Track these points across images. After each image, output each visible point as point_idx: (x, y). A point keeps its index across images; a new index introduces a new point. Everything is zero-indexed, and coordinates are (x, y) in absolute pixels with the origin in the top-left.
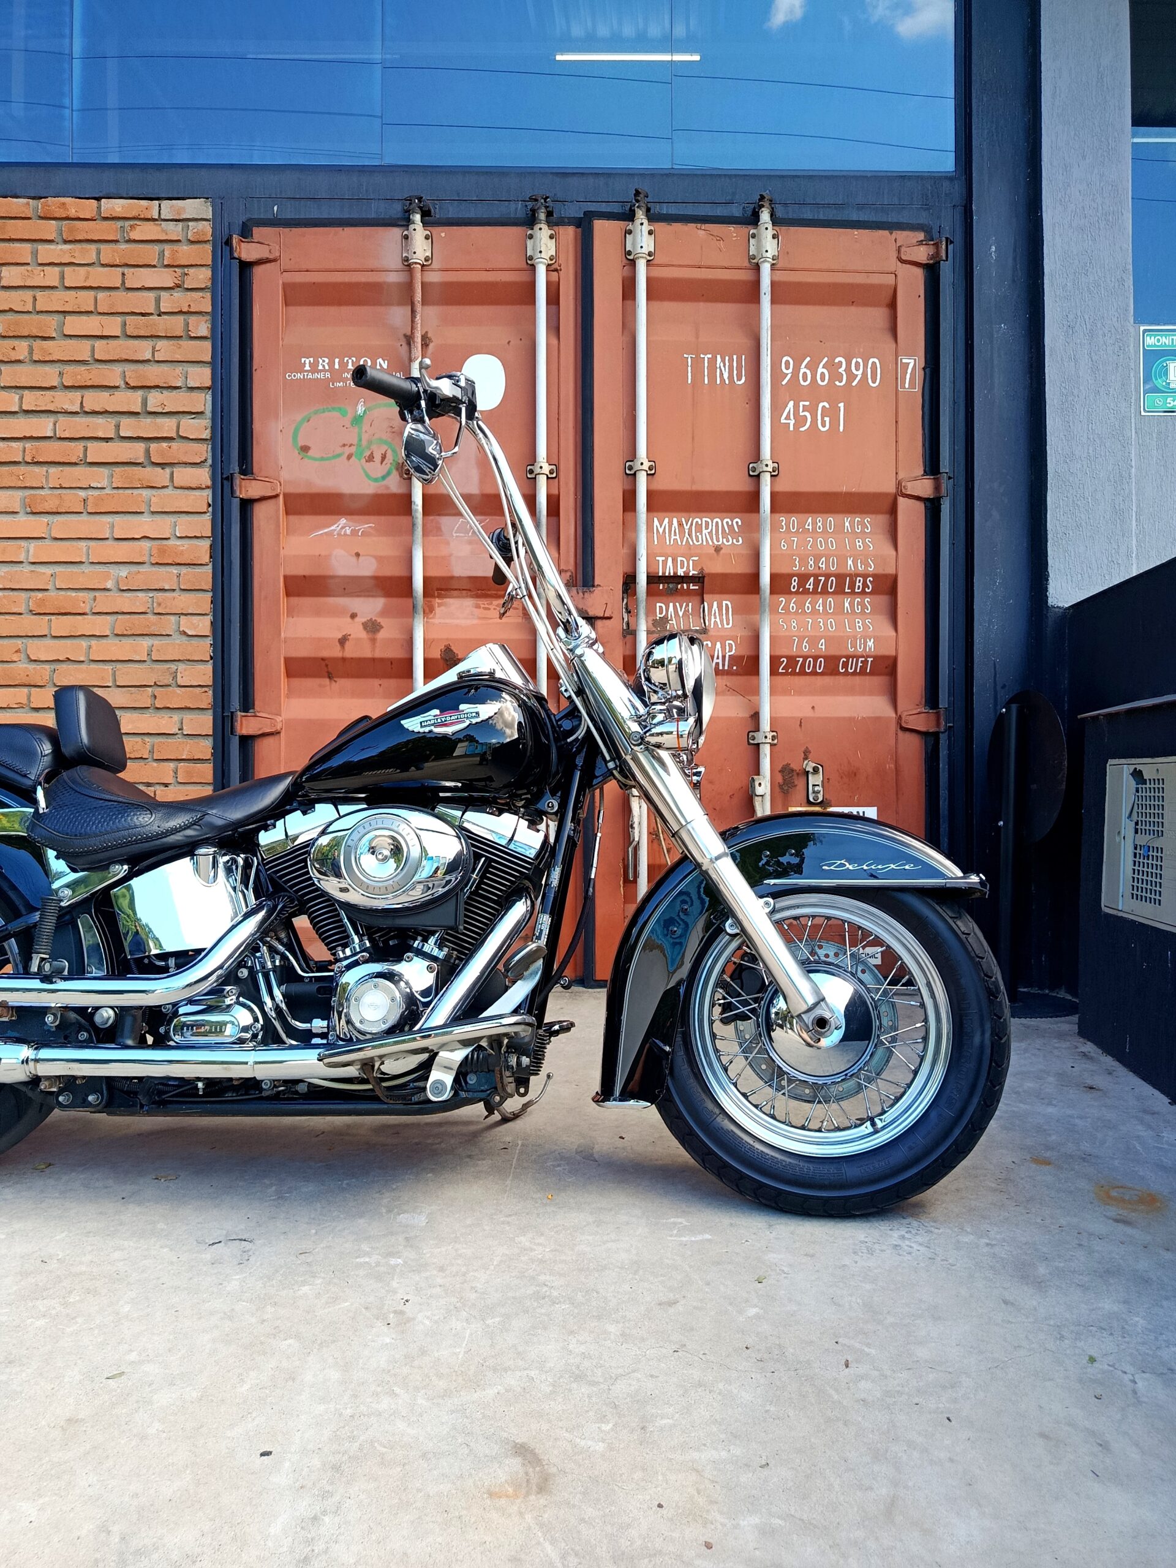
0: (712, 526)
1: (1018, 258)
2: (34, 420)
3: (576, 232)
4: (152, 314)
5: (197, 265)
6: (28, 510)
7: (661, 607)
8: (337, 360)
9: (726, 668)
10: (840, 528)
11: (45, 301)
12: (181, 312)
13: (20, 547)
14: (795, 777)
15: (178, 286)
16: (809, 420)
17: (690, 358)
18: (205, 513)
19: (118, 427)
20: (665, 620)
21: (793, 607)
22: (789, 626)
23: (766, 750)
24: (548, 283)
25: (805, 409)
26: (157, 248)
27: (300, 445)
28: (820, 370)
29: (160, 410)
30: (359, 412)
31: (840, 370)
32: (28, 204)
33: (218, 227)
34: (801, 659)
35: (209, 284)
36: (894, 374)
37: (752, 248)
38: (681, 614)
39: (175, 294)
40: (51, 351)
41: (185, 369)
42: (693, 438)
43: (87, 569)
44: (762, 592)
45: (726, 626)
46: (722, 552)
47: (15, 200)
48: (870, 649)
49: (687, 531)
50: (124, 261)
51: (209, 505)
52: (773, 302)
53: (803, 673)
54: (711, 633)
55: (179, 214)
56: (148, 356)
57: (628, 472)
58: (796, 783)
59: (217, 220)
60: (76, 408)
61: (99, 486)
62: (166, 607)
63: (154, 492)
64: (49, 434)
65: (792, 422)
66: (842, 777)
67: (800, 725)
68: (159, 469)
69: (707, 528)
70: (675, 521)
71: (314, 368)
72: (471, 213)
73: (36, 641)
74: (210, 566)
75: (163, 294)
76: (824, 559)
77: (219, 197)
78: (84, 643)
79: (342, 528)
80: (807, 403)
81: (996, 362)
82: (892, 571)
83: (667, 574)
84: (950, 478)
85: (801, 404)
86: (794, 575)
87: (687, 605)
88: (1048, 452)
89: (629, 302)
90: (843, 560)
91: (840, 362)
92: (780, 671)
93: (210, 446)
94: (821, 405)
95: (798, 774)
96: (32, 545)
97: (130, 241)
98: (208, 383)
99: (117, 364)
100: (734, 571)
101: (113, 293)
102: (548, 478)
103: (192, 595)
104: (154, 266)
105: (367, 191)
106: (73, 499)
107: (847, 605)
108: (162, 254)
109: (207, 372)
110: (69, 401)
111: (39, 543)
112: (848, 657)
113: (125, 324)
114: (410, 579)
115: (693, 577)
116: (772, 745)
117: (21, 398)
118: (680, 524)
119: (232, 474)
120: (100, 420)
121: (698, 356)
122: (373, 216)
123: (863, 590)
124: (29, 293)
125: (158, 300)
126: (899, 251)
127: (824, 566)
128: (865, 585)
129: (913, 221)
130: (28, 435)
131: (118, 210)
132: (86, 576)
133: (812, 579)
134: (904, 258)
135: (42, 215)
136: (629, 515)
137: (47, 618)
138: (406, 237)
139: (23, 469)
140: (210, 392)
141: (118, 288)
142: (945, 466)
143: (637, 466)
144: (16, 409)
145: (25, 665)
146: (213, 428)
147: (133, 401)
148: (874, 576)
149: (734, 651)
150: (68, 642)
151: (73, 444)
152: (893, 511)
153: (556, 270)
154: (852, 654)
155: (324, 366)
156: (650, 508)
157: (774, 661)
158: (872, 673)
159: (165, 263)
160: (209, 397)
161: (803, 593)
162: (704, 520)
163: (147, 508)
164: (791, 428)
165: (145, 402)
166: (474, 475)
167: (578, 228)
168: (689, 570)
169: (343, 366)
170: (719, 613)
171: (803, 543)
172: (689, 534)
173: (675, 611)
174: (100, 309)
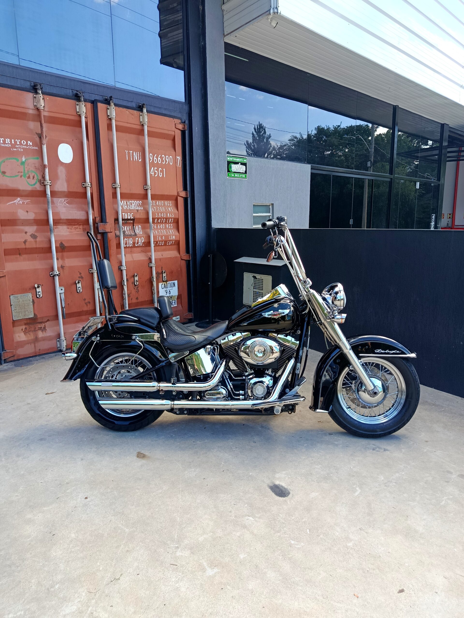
0: (135, 203)
1: (202, 132)
8: (13, 140)
9: (141, 245)
10: (165, 204)
16: (157, 173)
17: (127, 151)
22: (155, 233)
25: (156, 170)
27: (2, 171)
28: (159, 159)
30: (23, 160)
31: (163, 159)
34: (159, 242)
36: (175, 161)
37: (141, 119)
38: (128, 229)
42: (129, 178)
44: (150, 223)
45: (140, 233)
46: (139, 211)
48: (174, 238)
53: (159, 245)
54: (138, 236)
57: (114, 187)
58: (160, 276)
65: (153, 173)
66: (170, 273)
67: (160, 260)
69: (133, 204)
70: (125, 201)
71: (4, 142)
76: (162, 214)
79: (19, 201)
81: (198, 160)
82: (178, 217)
83: (126, 218)
84: (189, 192)
85: (155, 168)
86: (156, 218)
87: (129, 227)
89: (109, 132)
90: (167, 215)
91: (163, 156)
92: (156, 245)
94: (160, 169)
100: (142, 217)
105: (16, 75)
107: (167, 226)
112: (169, 241)
115: (132, 219)
116: (155, 267)
118: (126, 203)
121: (129, 151)
122: (19, 85)
126: (175, 125)
127: (163, 216)
128: (171, 221)
129: (178, 116)
133: (160, 219)
134: (177, 127)
136: (114, 199)
138: (35, 97)
142: (188, 189)
143: (116, 185)
148: (174, 218)
149: (143, 241)
152: (176, 200)
153: (87, 118)
155: (8, 142)
156: (121, 197)
158: (174, 245)
161: (157, 223)
162: (132, 201)
164: (153, 176)
166: (65, 185)
167: (92, 104)
168: (131, 217)
169: (16, 142)
170: (138, 229)
171: (157, 209)
172: (129, 206)
173: (127, 229)
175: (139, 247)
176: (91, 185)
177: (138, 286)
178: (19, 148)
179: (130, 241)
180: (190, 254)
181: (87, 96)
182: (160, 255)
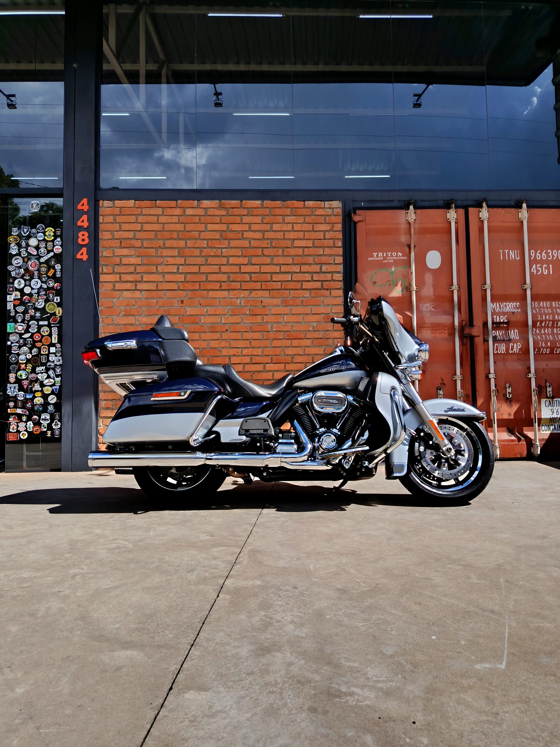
0: (510, 305)
2: (285, 275)
4: (323, 239)
5: (337, 223)
6: (284, 305)
7: (496, 332)
8: (385, 253)
9: (517, 352)
10: (551, 305)
11: (287, 235)
12: (332, 239)
13: (281, 317)
14: (542, 388)
15: (331, 230)
16: (541, 270)
17: (501, 251)
19: (312, 277)
20: (495, 337)
21: (538, 332)
22: (537, 338)
23: (533, 380)
24: (455, 228)
25: (539, 267)
26: (324, 217)
27: (373, 280)
28: (543, 254)
29: (326, 271)
30: (393, 270)
31: (550, 254)
32: (281, 203)
33: (345, 211)
34: (542, 349)
35: (341, 229)
37: (519, 215)
38: (501, 334)
39: (330, 233)
40: (290, 252)
41: (334, 257)
42: (504, 277)
43: (303, 324)
44: (529, 327)
45: (517, 338)
46: (514, 314)
47: (277, 202)
50: (313, 222)
52: (528, 233)
53: (542, 354)
54: (513, 341)
55: (331, 206)
56: (322, 253)
57: (484, 289)
58: (543, 390)
59: (344, 208)
60: (298, 271)
61: (307, 296)
62: (329, 336)
63: (324, 298)
64: (290, 279)
65: (535, 271)
66: (557, 388)
67: (544, 371)
68: (326, 291)
69: (508, 306)
70: (498, 304)
71: (377, 256)
72: (426, 204)
73: (287, 348)
75: (326, 232)
76: (547, 315)
77: (344, 200)
80: (540, 265)
83: (497, 322)
85: (538, 265)
86: (538, 321)
87: (503, 331)
89: (481, 234)
90: (554, 317)
91: (550, 252)
92: (535, 353)
94: (544, 266)
95: (544, 388)
96: (285, 316)
97: (315, 215)
98: (342, 262)
99: (312, 256)
100: (519, 320)
101: (310, 233)
102: (457, 290)
103: (338, 332)
104: (323, 223)
106: (298, 301)
107: (555, 331)
108: (325, 219)
109: (342, 258)
110: (296, 269)
112: (557, 348)
113: (314, 243)
114: (412, 325)
115: (506, 322)
116: (535, 378)
117: (280, 268)
118: (500, 305)
120: (307, 275)
121: (504, 251)
122: (394, 205)
124: (282, 233)
125: (324, 235)
127: (548, 318)
130: (283, 280)
131: (311, 205)
132: (303, 326)
133: (544, 322)
135: (286, 207)
136: (485, 303)
137: (290, 340)
138: (407, 213)
139: (281, 291)
141: (310, 231)
143: (487, 287)
144: (279, 271)
146: (344, 277)
147: (317, 268)
149: (520, 347)
150: (298, 348)
151: (298, 283)
153: (458, 223)
154: (559, 347)
155: (381, 256)
156: (492, 300)
157: (534, 350)
159: (327, 222)
160: (342, 266)
161: (541, 327)
162: (507, 303)
163: (322, 303)
164: (535, 273)
165: (321, 269)
166: (432, 290)
167: (464, 210)
168: (504, 320)
169: (387, 255)
170: (514, 334)
171: (540, 310)
172: (503, 308)
173: (499, 333)
174: (305, 238)
175: (514, 354)
176: (459, 287)
177: (511, 400)
178: (390, 259)
179: (502, 348)
181: (459, 203)
182: (543, 365)
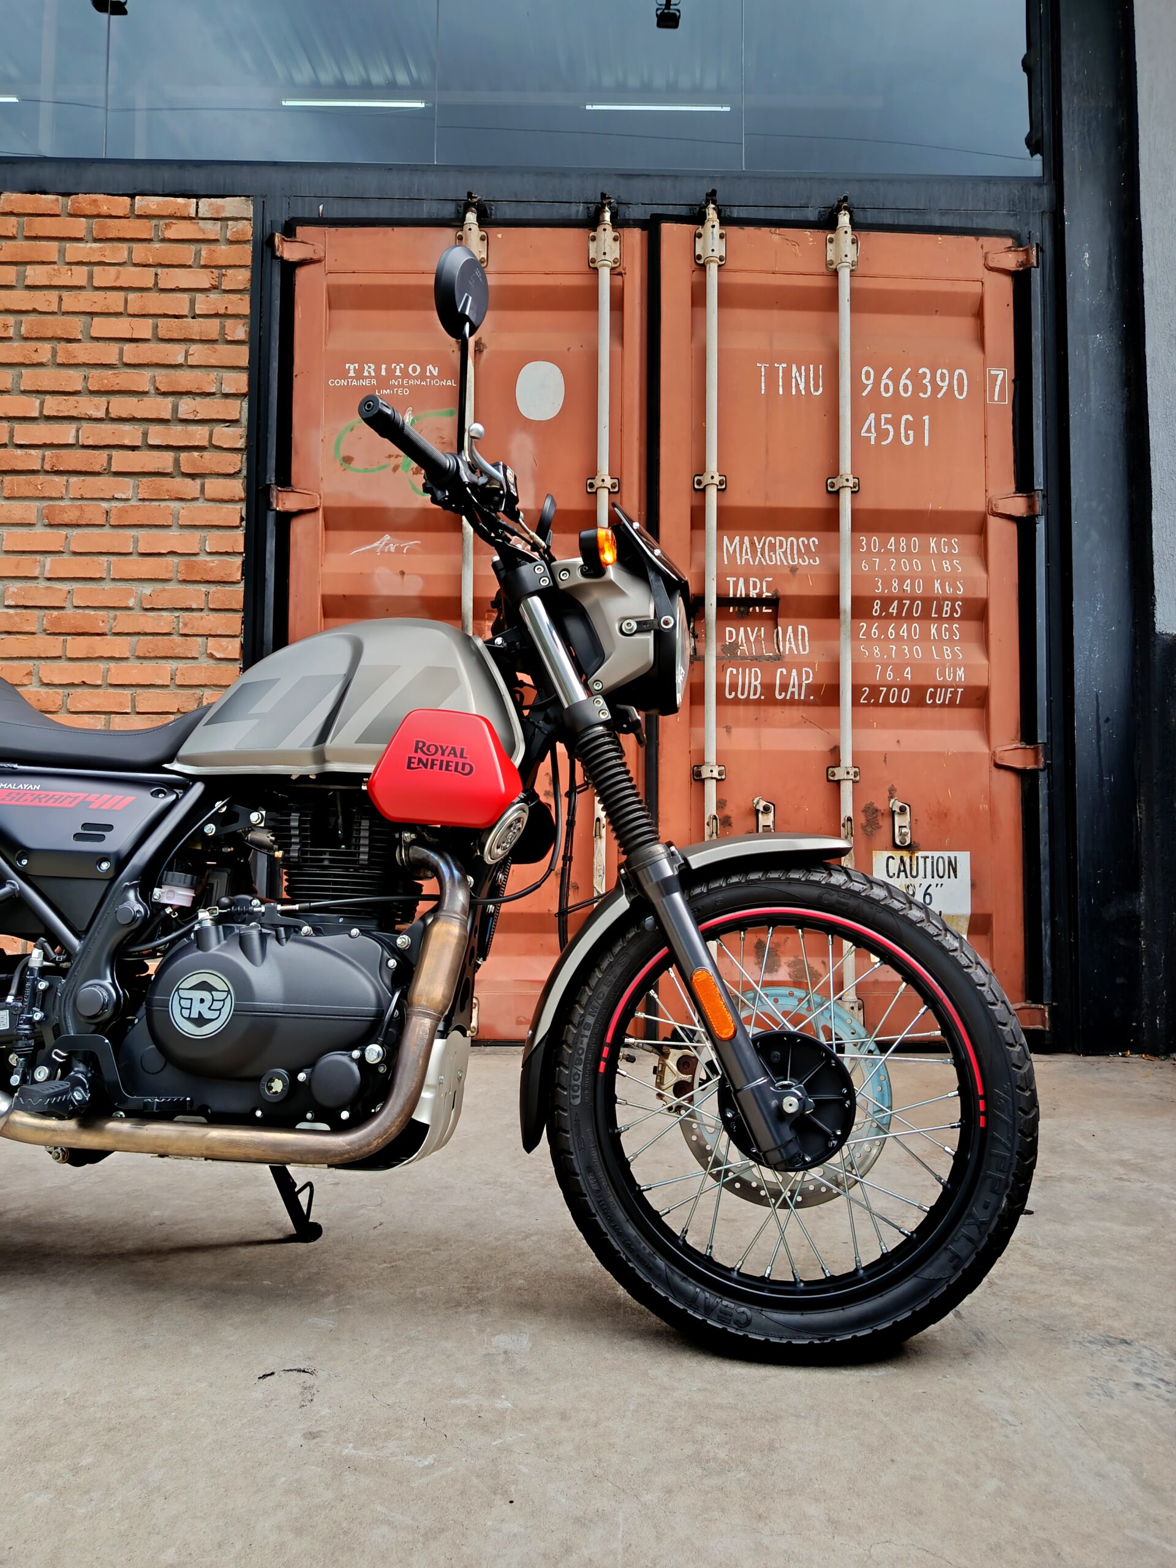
0: (786, 545)
1: (1113, 268)
2: (56, 426)
3: (642, 234)
4: (185, 316)
5: (235, 266)
6: (46, 522)
7: (730, 632)
8: (384, 366)
9: (802, 698)
10: (924, 549)
11: (71, 301)
12: (217, 315)
13: (36, 561)
14: (880, 817)
15: (215, 287)
16: (892, 434)
17: (763, 367)
18: (237, 527)
19: (145, 435)
20: (735, 645)
21: (875, 633)
22: (871, 653)
23: (847, 789)
24: (612, 288)
25: (887, 421)
26: (193, 247)
27: (342, 455)
28: (903, 381)
29: (192, 417)
30: (407, 421)
31: (924, 382)
32: (57, 200)
33: (259, 226)
34: (885, 689)
35: (248, 286)
36: (981, 386)
37: (829, 252)
38: (752, 639)
39: (212, 296)
40: (76, 354)
41: (220, 374)
42: (767, 451)
43: (107, 586)
44: (842, 616)
45: (802, 652)
46: (798, 572)
47: (43, 196)
48: (960, 678)
49: (759, 550)
50: (157, 261)
51: (242, 519)
52: (853, 310)
53: (886, 704)
54: (787, 659)
55: (218, 212)
56: (180, 360)
57: (696, 486)
58: (881, 823)
59: (260, 218)
60: (101, 414)
61: (124, 497)
62: (192, 628)
63: (182, 504)
64: (71, 441)
65: (873, 435)
66: (931, 819)
67: (885, 761)
68: (188, 481)
69: (781, 546)
70: (746, 539)
71: (359, 375)
72: (530, 213)
73: (49, 662)
74: (242, 585)
75: (198, 295)
76: (909, 581)
77: (262, 196)
78: (102, 665)
79: (386, 545)
80: (889, 416)
81: (1091, 374)
82: (983, 595)
83: (738, 596)
84: (1044, 496)
85: (883, 416)
86: (875, 598)
87: (759, 630)
88: (1152, 468)
89: (698, 310)
90: (929, 584)
91: (924, 374)
92: (862, 701)
93: (245, 456)
94: (904, 418)
95: (883, 814)
96: (49, 559)
97: (164, 240)
98: (245, 389)
99: (147, 369)
100: (810, 593)
101: (145, 294)
102: (610, 492)
103: (221, 615)
104: (190, 267)
105: (418, 190)
106: (94, 512)
107: (933, 631)
108: (198, 254)
109: (243, 377)
110: (94, 407)
111: (56, 557)
112: (936, 687)
113: (157, 326)
114: (458, 600)
115: (767, 598)
116: (854, 782)
117: (42, 404)
118: (752, 543)
119: (269, 486)
120: (127, 427)
121: (772, 365)
122: (425, 216)
123: (951, 616)
124: (53, 295)
125: (192, 302)
126: (986, 258)
127: (909, 588)
128: (953, 610)
129: (1001, 227)
130: (48, 442)
131: (153, 207)
132: (106, 593)
133: (896, 602)
134: (992, 265)
135: (72, 212)
136: (697, 532)
137: (62, 638)
138: (460, 238)
139: (41, 478)
140: (246, 399)
141: (149, 289)
142: (1039, 483)
143: (706, 480)
144: (36, 414)
145: (36, 689)
146: (249, 437)
147: (163, 407)
148: (964, 600)
149: (811, 679)
150: (85, 664)
151: (96, 452)
152: (982, 530)
153: (620, 274)
154: (941, 684)
155: (369, 372)
156: (720, 526)
157: (856, 690)
158: (961, 705)
159: (202, 263)
160: (245, 405)
161: (885, 617)
162: (778, 538)
163: (175, 521)
164: (873, 442)
165: (175, 409)
167: (646, 233)
168: (762, 591)
169: (391, 372)
170: (795, 639)
171: (885, 565)
172: (763, 554)
173: (744, 635)
174: (130, 311)
175: (792, 703)
176: (616, 482)
178: (398, 387)
179: (752, 679)
180: (1041, 747)
181: (631, 211)
